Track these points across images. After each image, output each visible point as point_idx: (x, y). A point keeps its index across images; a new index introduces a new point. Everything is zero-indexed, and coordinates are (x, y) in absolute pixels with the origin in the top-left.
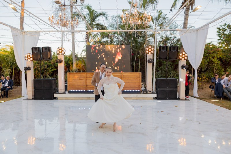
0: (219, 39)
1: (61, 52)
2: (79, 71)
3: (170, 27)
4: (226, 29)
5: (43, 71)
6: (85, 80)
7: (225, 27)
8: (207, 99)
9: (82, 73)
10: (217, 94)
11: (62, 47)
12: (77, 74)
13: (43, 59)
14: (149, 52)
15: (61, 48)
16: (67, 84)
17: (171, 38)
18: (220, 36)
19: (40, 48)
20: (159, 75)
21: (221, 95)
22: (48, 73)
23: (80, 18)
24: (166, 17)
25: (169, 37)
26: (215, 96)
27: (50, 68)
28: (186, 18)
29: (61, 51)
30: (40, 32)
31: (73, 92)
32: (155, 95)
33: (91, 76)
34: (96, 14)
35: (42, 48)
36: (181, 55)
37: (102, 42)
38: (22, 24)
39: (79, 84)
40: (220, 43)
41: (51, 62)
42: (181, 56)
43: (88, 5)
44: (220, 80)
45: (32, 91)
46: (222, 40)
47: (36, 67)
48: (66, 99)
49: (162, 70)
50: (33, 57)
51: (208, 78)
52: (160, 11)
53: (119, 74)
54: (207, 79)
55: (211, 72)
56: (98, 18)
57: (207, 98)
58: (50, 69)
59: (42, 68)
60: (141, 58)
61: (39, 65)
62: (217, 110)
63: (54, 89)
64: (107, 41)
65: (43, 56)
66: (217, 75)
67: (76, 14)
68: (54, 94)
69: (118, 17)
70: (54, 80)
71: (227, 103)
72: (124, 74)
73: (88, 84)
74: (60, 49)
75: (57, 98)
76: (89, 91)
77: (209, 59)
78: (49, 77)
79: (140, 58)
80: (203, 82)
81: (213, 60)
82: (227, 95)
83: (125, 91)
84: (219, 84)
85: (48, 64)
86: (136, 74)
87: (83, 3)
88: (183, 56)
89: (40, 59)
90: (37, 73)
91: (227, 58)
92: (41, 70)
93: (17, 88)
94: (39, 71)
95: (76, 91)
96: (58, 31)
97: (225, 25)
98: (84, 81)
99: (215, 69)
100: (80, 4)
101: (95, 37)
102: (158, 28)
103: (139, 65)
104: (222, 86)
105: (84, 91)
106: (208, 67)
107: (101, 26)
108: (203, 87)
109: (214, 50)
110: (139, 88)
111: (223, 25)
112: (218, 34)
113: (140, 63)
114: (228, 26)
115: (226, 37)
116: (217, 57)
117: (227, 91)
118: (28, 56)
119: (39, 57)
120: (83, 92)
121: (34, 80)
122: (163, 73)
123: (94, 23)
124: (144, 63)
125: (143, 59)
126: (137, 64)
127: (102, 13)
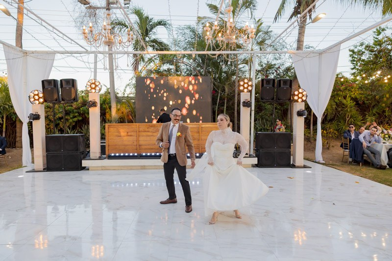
0: (353, 67)
1: (95, 88)
2: (121, 120)
3: (273, 47)
4: (364, 52)
5: (58, 122)
6: (136, 135)
7: (362, 48)
8: (338, 166)
9: (127, 124)
10: (353, 156)
11: (96, 80)
12: (122, 127)
13: (63, 100)
14: (244, 88)
15: (93, 82)
16: (105, 143)
17: (275, 65)
18: (355, 62)
19: (57, 80)
20: (257, 126)
21: (359, 159)
22: (67, 124)
23: (123, 30)
24: (269, 30)
25: (272, 64)
26: (350, 160)
27: (71, 117)
28: (301, 33)
29: (93, 86)
30: (55, 53)
31: (115, 157)
32: (255, 161)
33: (147, 130)
34: (151, 23)
35: (61, 81)
36: (296, 93)
37: (160, 72)
38: (20, 38)
39: (126, 143)
40: (354, 74)
41: (72, 106)
42: (296, 95)
43: (137, 7)
44: (357, 135)
45: (43, 156)
46: (358, 69)
48: (104, 168)
49: (262, 119)
51: (338, 130)
52: (260, 20)
53: (195, 126)
54: (335, 133)
55: (342, 121)
56: (154, 30)
57: (336, 163)
59: (57, 116)
62: (357, 182)
63: (83, 153)
64: (169, 70)
65: (62, 95)
66: (352, 126)
67: (116, 23)
68: (83, 161)
69: (187, 29)
70: (82, 136)
71: (370, 171)
72: (203, 126)
73: (141, 143)
74: (93, 83)
75: (86, 168)
76: (144, 154)
77: (338, 99)
78: (69, 132)
79: (226, 99)
80: (329, 137)
81: (344, 101)
82: (370, 158)
84: (357, 140)
85: (67, 108)
87: (128, 4)
88: (300, 95)
89: (57, 100)
91: (366, 98)
92: (55, 120)
93: (12, 151)
95: (122, 154)
96: (87, 52)
97: (362, 45)
98: (135, 138)
99: (348, 116)
100: (123, 5)
101: (150, 63)
102: (256, 48)
103: (225, 110)
104: (362, 144)
105: (136, 154)
106: (336, 114)
107: (161, 43)
108: (329, 146)
109: (345, 85)
111: (359, 44)
112: (351, 59)
113: (225, 107)
114: (367, 47)
115: (364, 65)
116: (350, 96)
117: (369, 152)
118: (35, 95)
119: (56, 97)
120: (133, 157)
121: (46, 137)
122: (264, 123)
123: (147, 39)
124: (232, 107)
125: (231, 100)
126: (222, 108)
127: (161, 22)
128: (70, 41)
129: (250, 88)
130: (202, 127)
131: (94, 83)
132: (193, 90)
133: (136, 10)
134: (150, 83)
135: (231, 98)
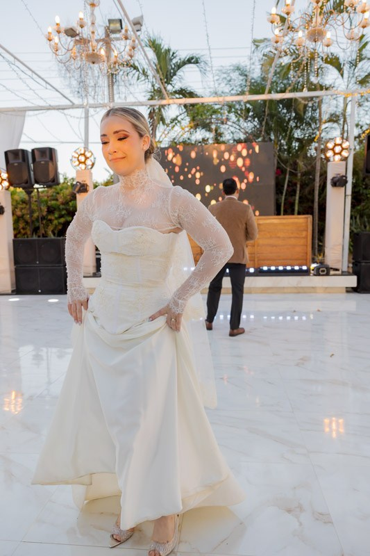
1: (84, 163)
5: (37, 224)
11: (86, 148)
13: (37, 182)
14: (335, 154)
15: (82, 152)
19: (27, 151)
22: (51, 228)
23: (131, 74)
27: (56, 215)
29: (82, 159)
30: (25, 110)
32: (352, 281)
34: (174, 61)
35: (33, 151)
37: (191, 143)
41: (57, 200)
43: (152, 36)
45: (11, 272)
47: (19, 213)
49: (361, 216)
50: (8, 178)
52: (363, 37)
56: (179, 73)
58: (56, 219)
59: (36, 215)
60: (301, 181)
61: (28, 207)
64: (205, 141)
65: (34, 174)
69: (234, 71)
72: (261, 222)
74: (81, 154)
79: (299, 184)
83: (265, 268)
85: (50, 203)
86: (296, 220)
87: (138, 30)
89: (27, 183)
90: (23, 229)
92: (33, 222)
94: (27, 223)
96: (73, 106)
101: (174, 126)
102: (355, 89)
103: (297, 202)
107: (191, 94)
110: (305, 262)
113: (297, 198)
119: (25, 177)
121: (14, 241)
122: (364, 223)
123: (169, 87)
124: (309, 197)
125: (307, 185)
126: (291, 199)
127: (192, 58)
128: (44, 83)
129: (345, 154)
130: (259, 225)
131: (84, 154)
132: (244, 165)
133: (150, 41)
134: (174, 156)
135: (307, 182)
